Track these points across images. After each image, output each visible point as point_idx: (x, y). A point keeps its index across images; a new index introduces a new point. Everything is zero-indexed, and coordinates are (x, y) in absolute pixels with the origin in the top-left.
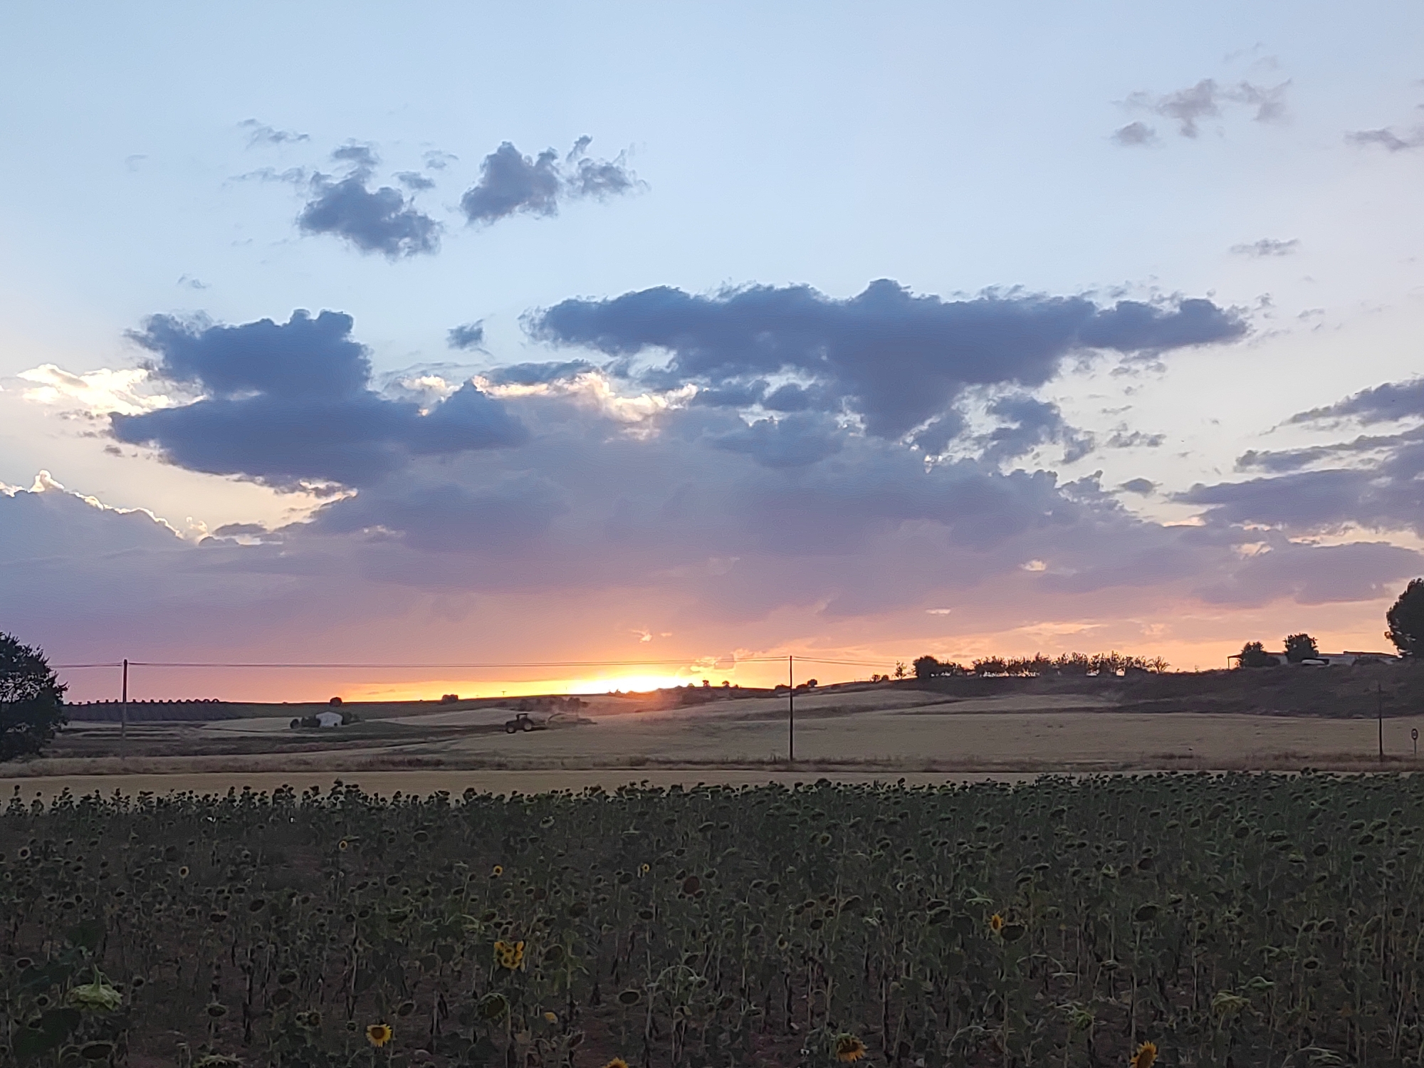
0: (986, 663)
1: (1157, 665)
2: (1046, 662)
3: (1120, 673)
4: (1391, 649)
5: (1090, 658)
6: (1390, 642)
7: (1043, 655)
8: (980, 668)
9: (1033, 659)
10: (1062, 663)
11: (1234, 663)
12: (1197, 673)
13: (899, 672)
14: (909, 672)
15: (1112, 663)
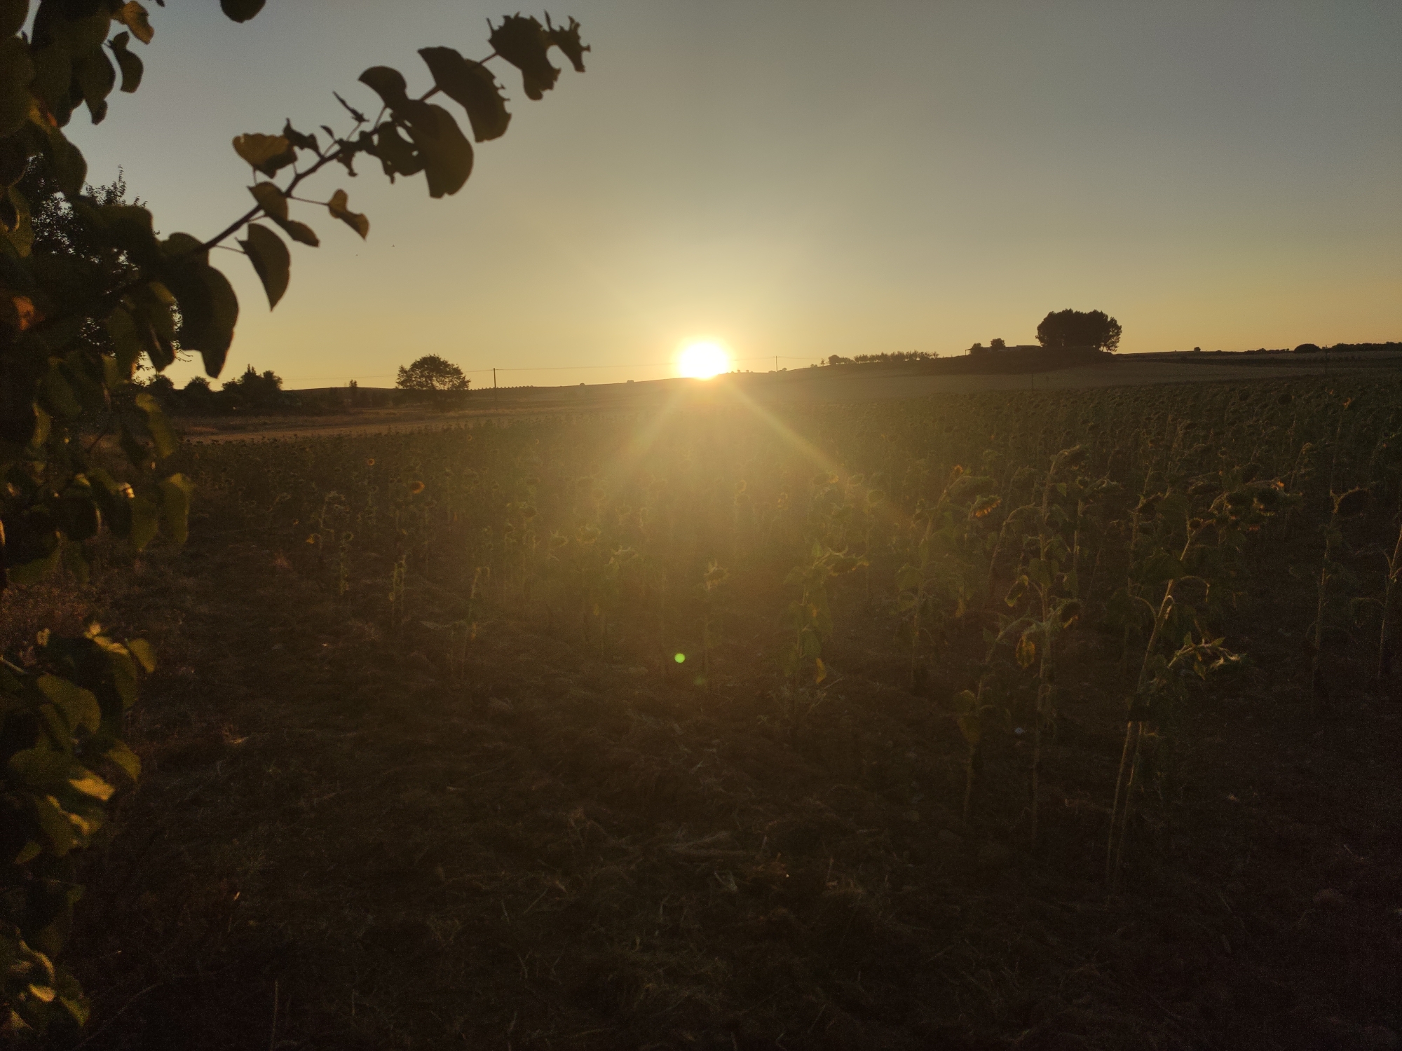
0: (860, 357)
1: (934, 355)
2: (886, 355)
3: (918, 359)
4: (1038, 343)
5: (905, 353)
6: (1038, 340)
7: (885, 353)
8: (857, 359)
9: (880, 354)
10: (893, 356)
11: (968, 353)
12: (952, 358)
13: (823, 362)
14: (827, 363)
15: (915, 354)
